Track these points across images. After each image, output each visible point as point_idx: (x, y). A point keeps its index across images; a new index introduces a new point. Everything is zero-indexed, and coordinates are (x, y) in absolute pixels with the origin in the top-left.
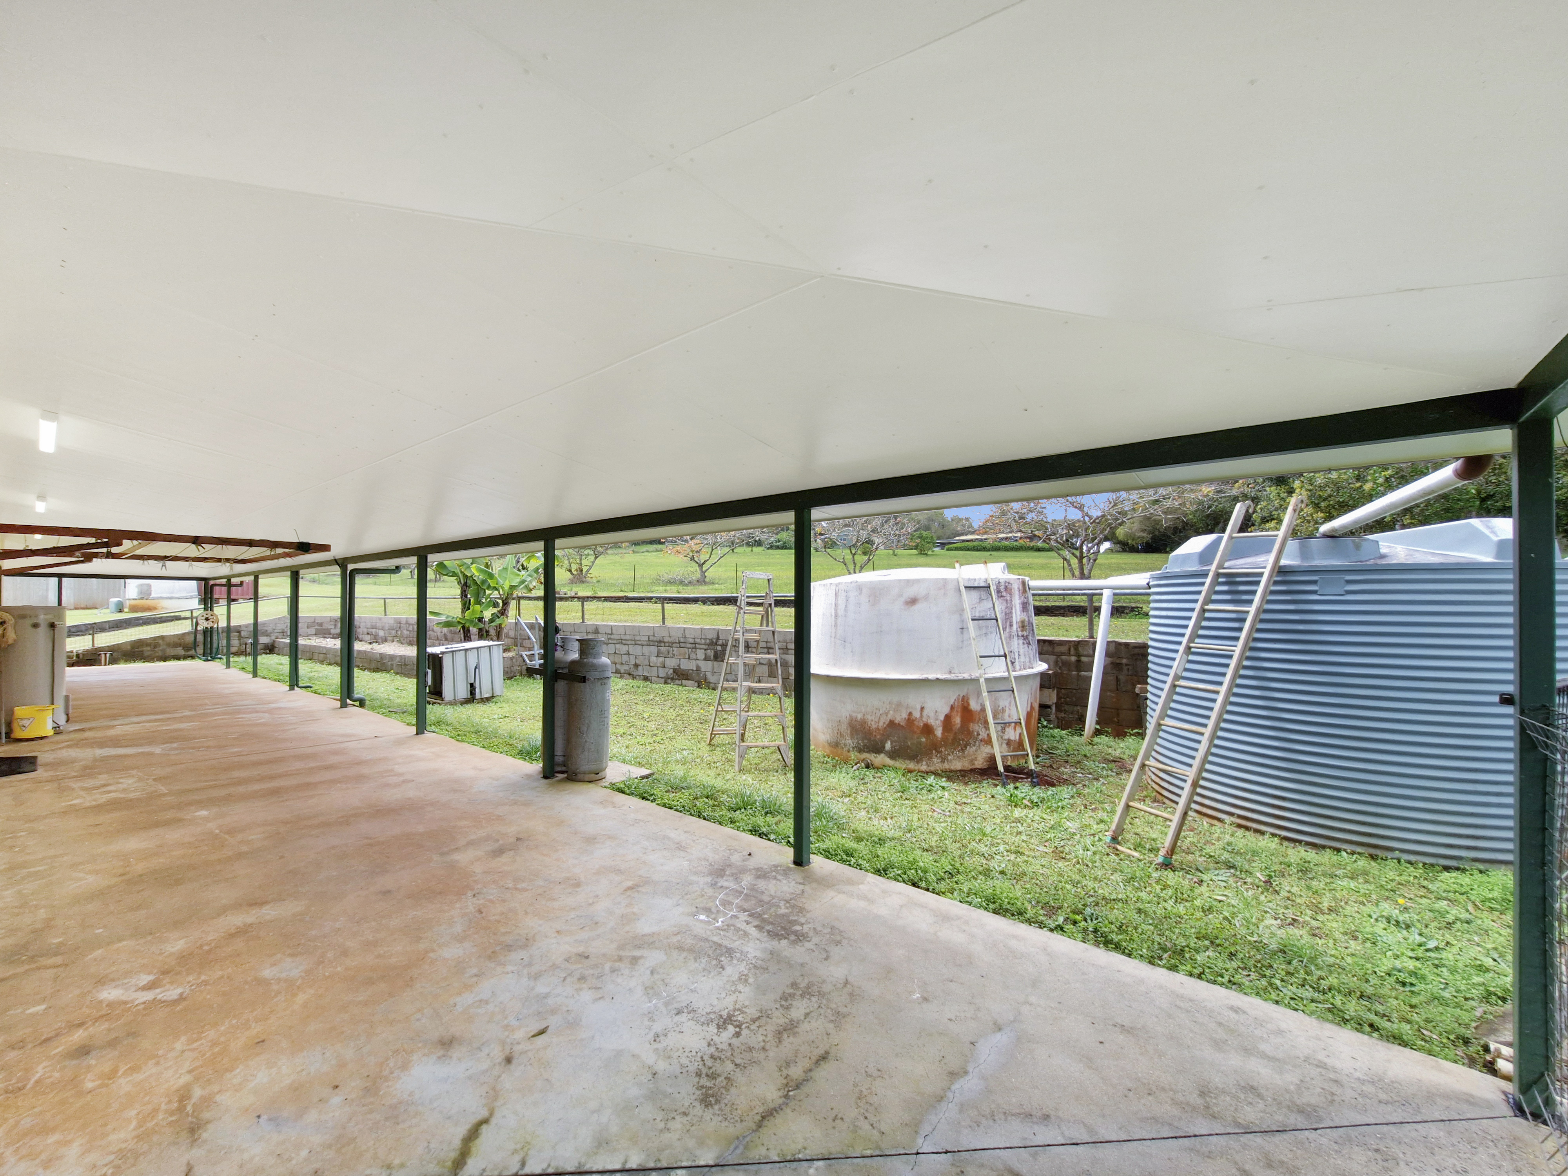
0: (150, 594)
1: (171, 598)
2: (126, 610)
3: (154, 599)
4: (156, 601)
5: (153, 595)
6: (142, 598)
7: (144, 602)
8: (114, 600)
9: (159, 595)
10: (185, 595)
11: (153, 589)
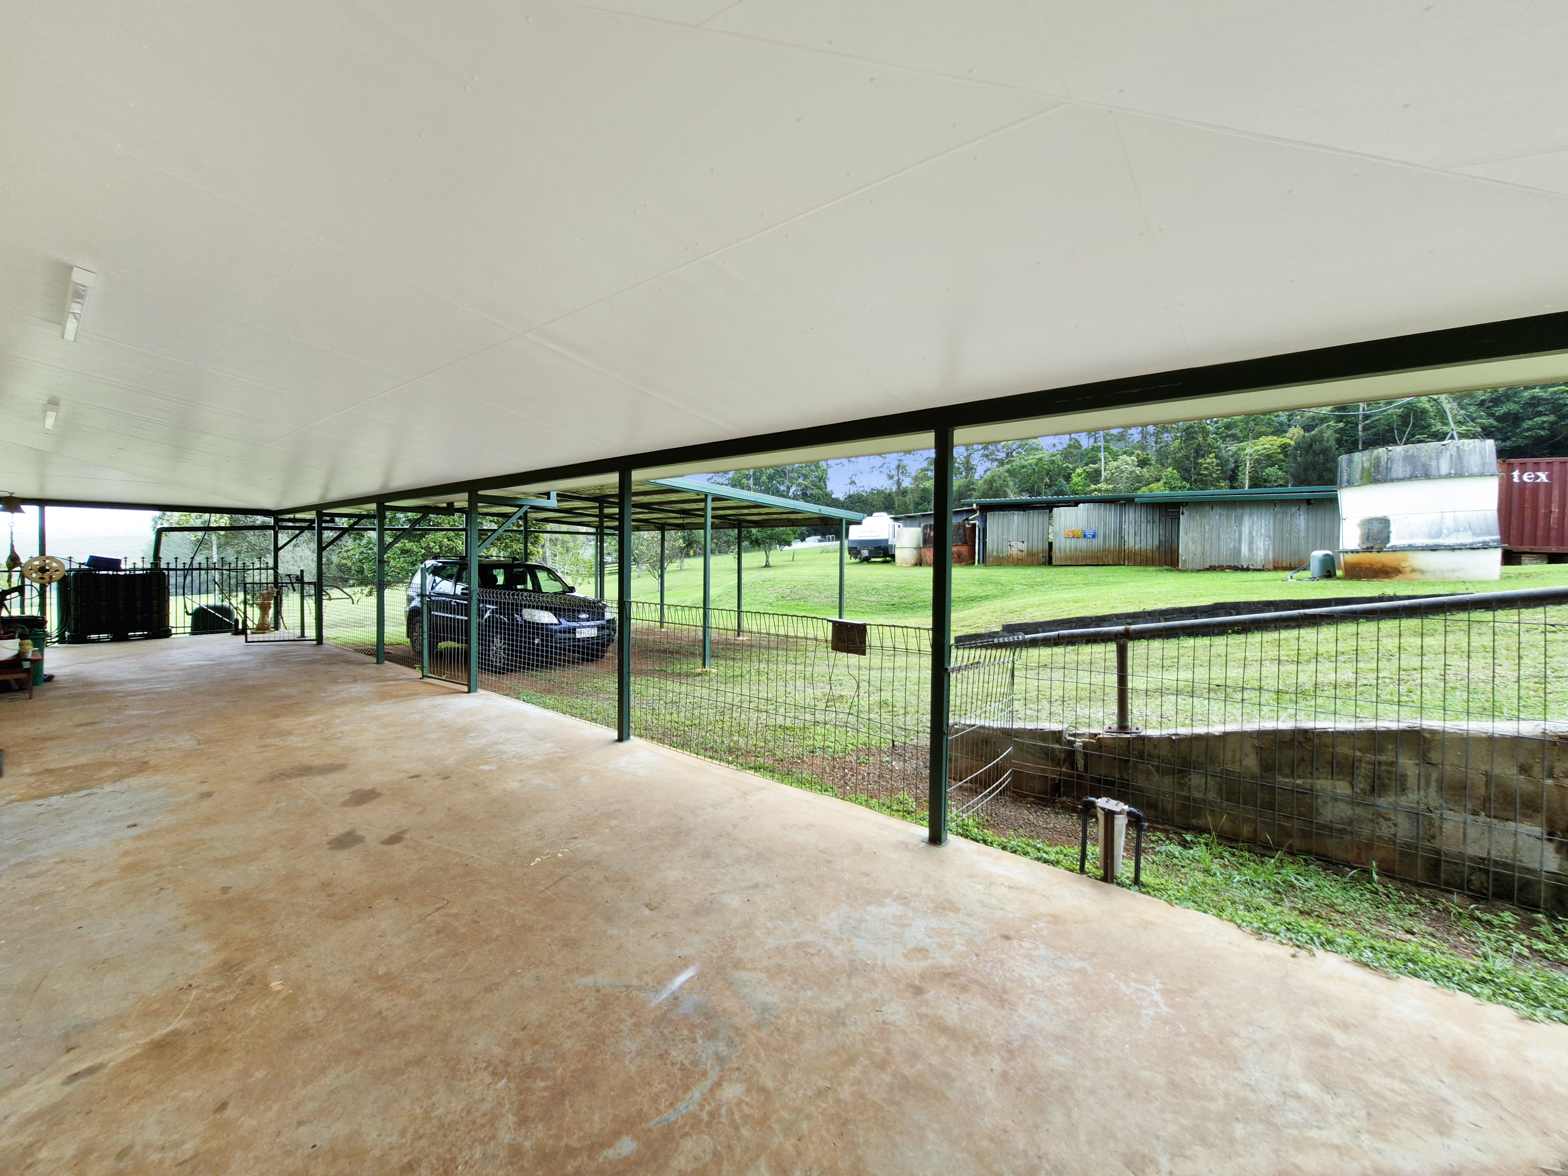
0: (1388, 539)
1: (1434, 549)
2: (1339, 573)
3: (1395, 549)
4: (1399, 555)
5: (1394, 541)
6: (1369, 550)
7: (1374, 558)
8: (1318, 554)
9: (1406, 542)
10: (1467, 539)
11: (1393, 528)
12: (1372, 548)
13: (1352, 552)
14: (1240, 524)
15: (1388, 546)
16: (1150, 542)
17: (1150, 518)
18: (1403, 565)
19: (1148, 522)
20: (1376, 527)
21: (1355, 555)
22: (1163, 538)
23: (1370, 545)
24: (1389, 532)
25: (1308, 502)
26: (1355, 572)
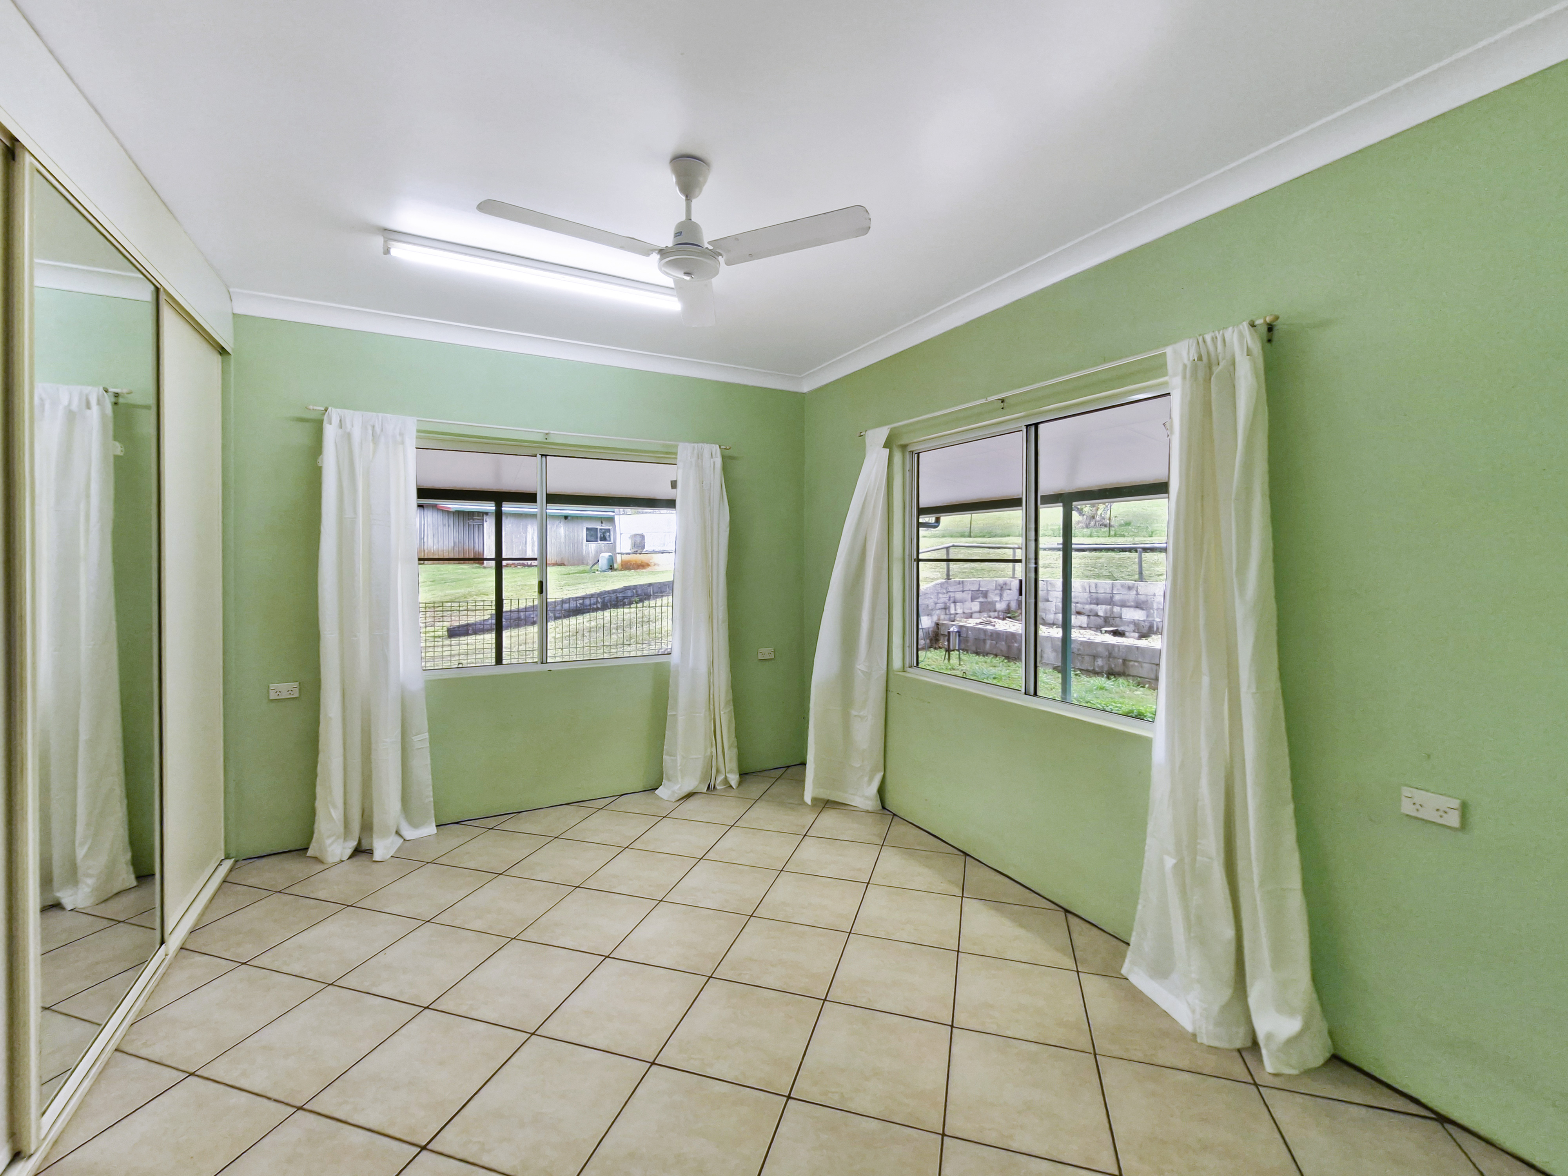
0: (644, 547)
2: (616, 566)
3: (647, 552)
4: (649, 555)
5: (647, 548)
6: (635, 553)
7: (637, 557)
8: (605, 555)
9: (652, 549)
12: (637, 551)
13: (627, 554)
14: (526, 532)
15: (644, 550)
16: (446, 542)
17: (446, 522)
18: (651, 561)
19: (444, 525)
20: (638, 540)
21: (628, 555)
22: (457, 541)
23: (636, 550)
24: (644, 543)
25: (566, 517)
26: (627, 566)
